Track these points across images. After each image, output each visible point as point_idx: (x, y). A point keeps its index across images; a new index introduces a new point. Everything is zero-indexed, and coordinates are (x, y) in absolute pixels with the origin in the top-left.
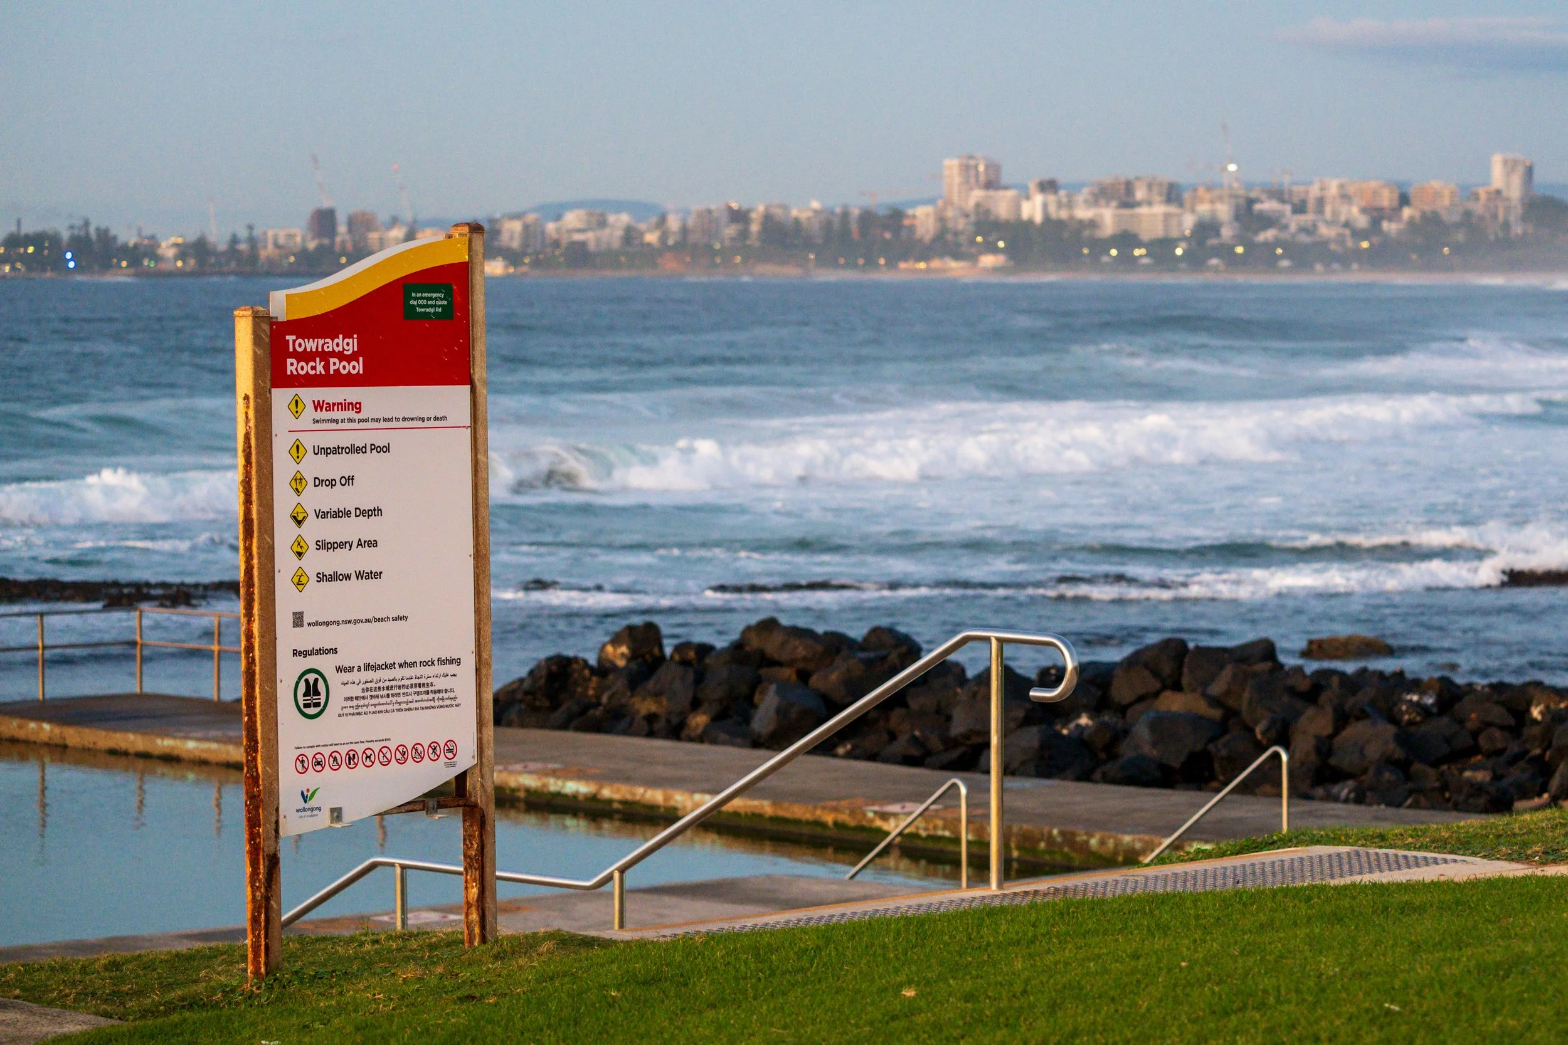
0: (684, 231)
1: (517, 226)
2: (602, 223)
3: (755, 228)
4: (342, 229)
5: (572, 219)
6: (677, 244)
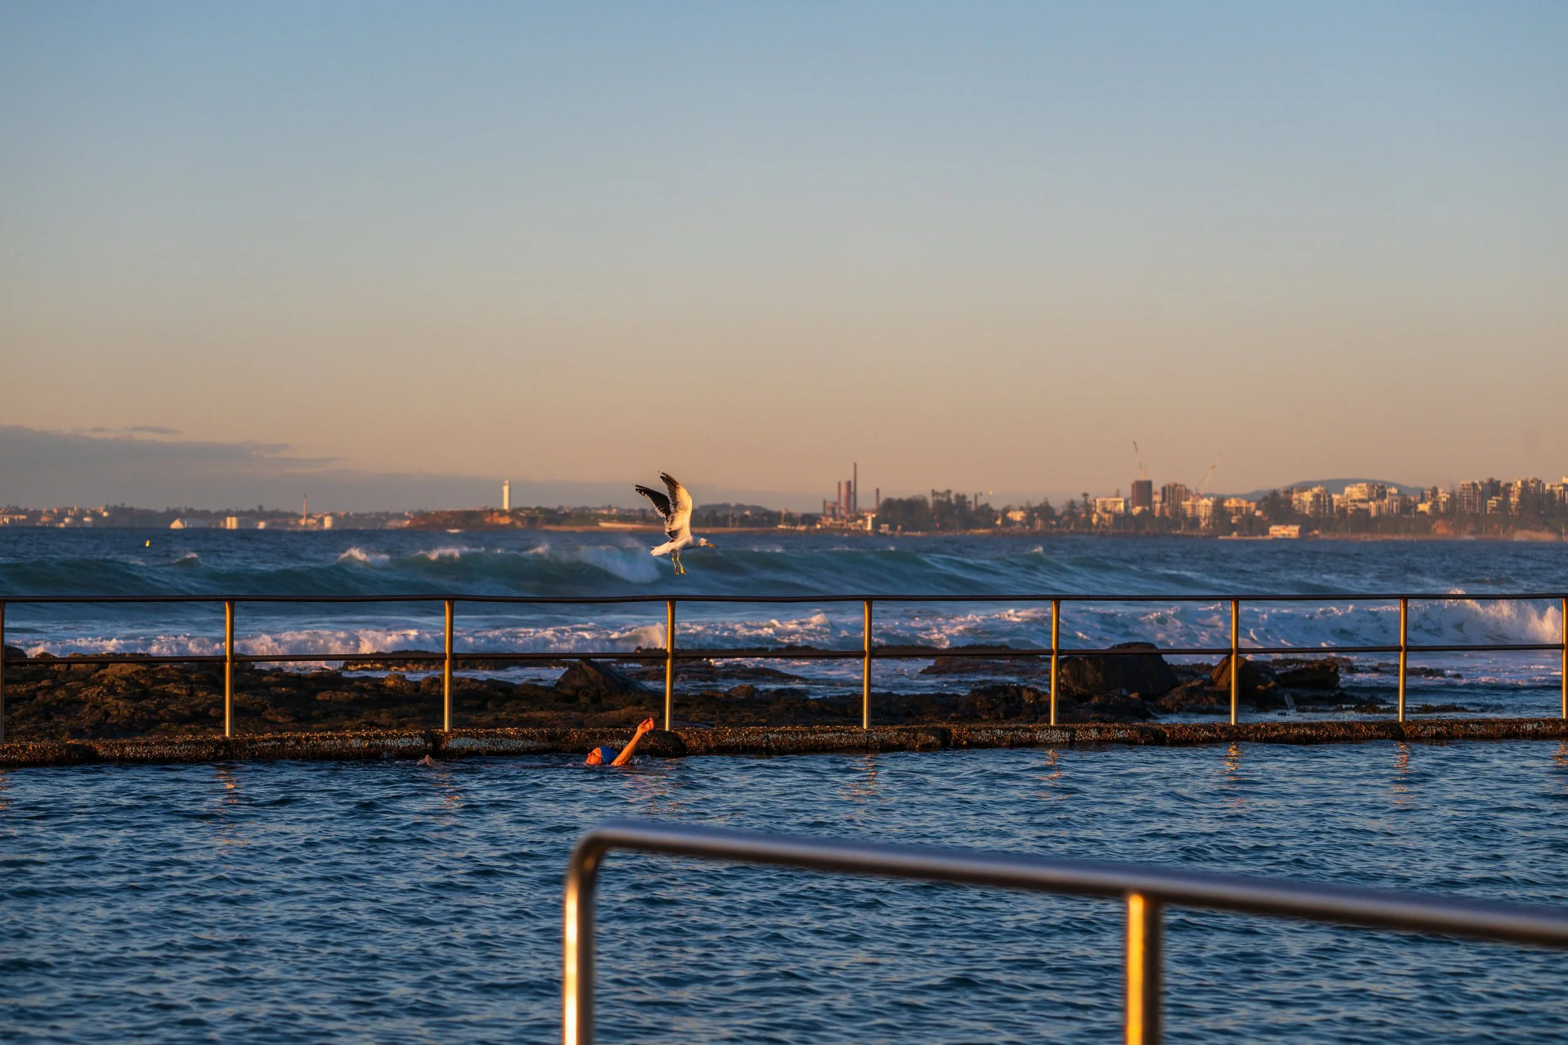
0: (1453, 499)
1: (1308, 497)
2: (1382, 495)
3: (1514, 499)
4: (1157, 498)
5: (1354, 492)
6: (1447, 511)
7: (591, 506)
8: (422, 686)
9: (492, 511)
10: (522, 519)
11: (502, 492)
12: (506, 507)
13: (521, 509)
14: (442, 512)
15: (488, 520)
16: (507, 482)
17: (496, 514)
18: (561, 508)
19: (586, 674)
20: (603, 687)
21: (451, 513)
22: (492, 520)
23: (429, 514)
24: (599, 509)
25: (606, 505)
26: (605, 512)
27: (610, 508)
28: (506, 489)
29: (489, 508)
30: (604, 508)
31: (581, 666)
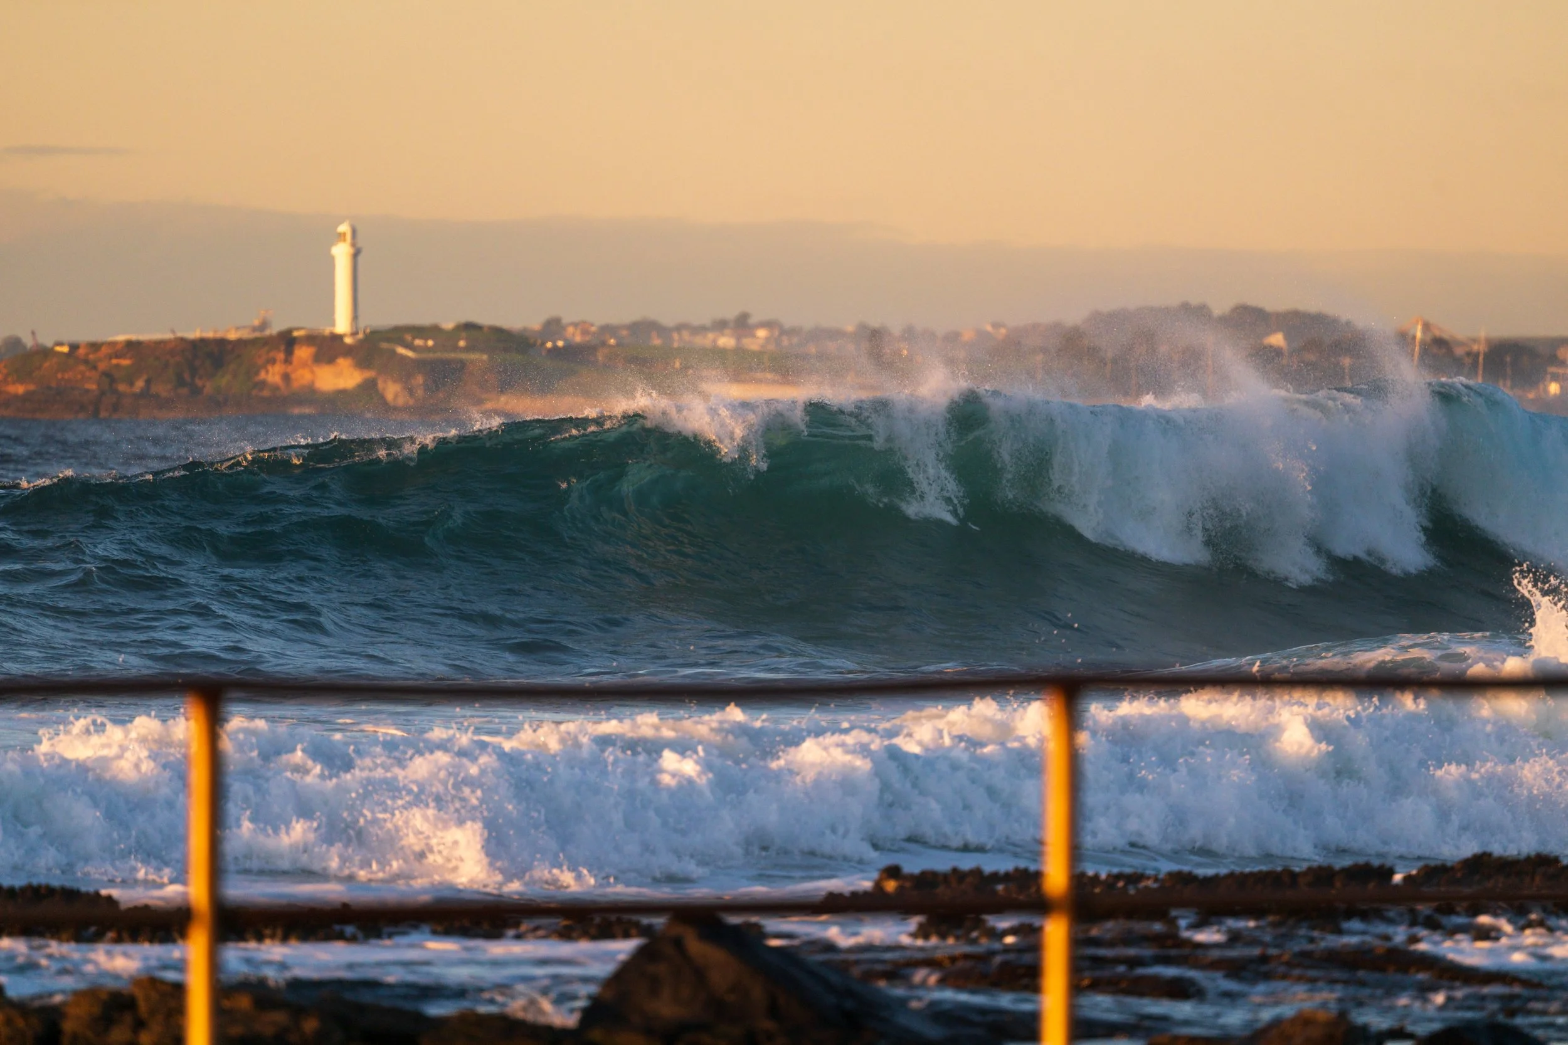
7: (667, 321)
8: (68, 1026)
9: (288, 341)
10: (404, 370)
11: (330, 263)
12: (342, 324)
13: (399, 334)
14: (95, 346)
15: (273, 375)
16: (344, 228)
17: (303, 353)
18: (553, 326)
19: (699, 974)
20: (768, 1025)
21: (132, 346)
22: (286, 377)
23: (45, 353)
24: (702, 330)
25: (731, 314)
26: (726, 341)
27: (742, 324)
28: (341, 253)
29: (274, 329)
30: (720, 326)
31: (678, 943)
